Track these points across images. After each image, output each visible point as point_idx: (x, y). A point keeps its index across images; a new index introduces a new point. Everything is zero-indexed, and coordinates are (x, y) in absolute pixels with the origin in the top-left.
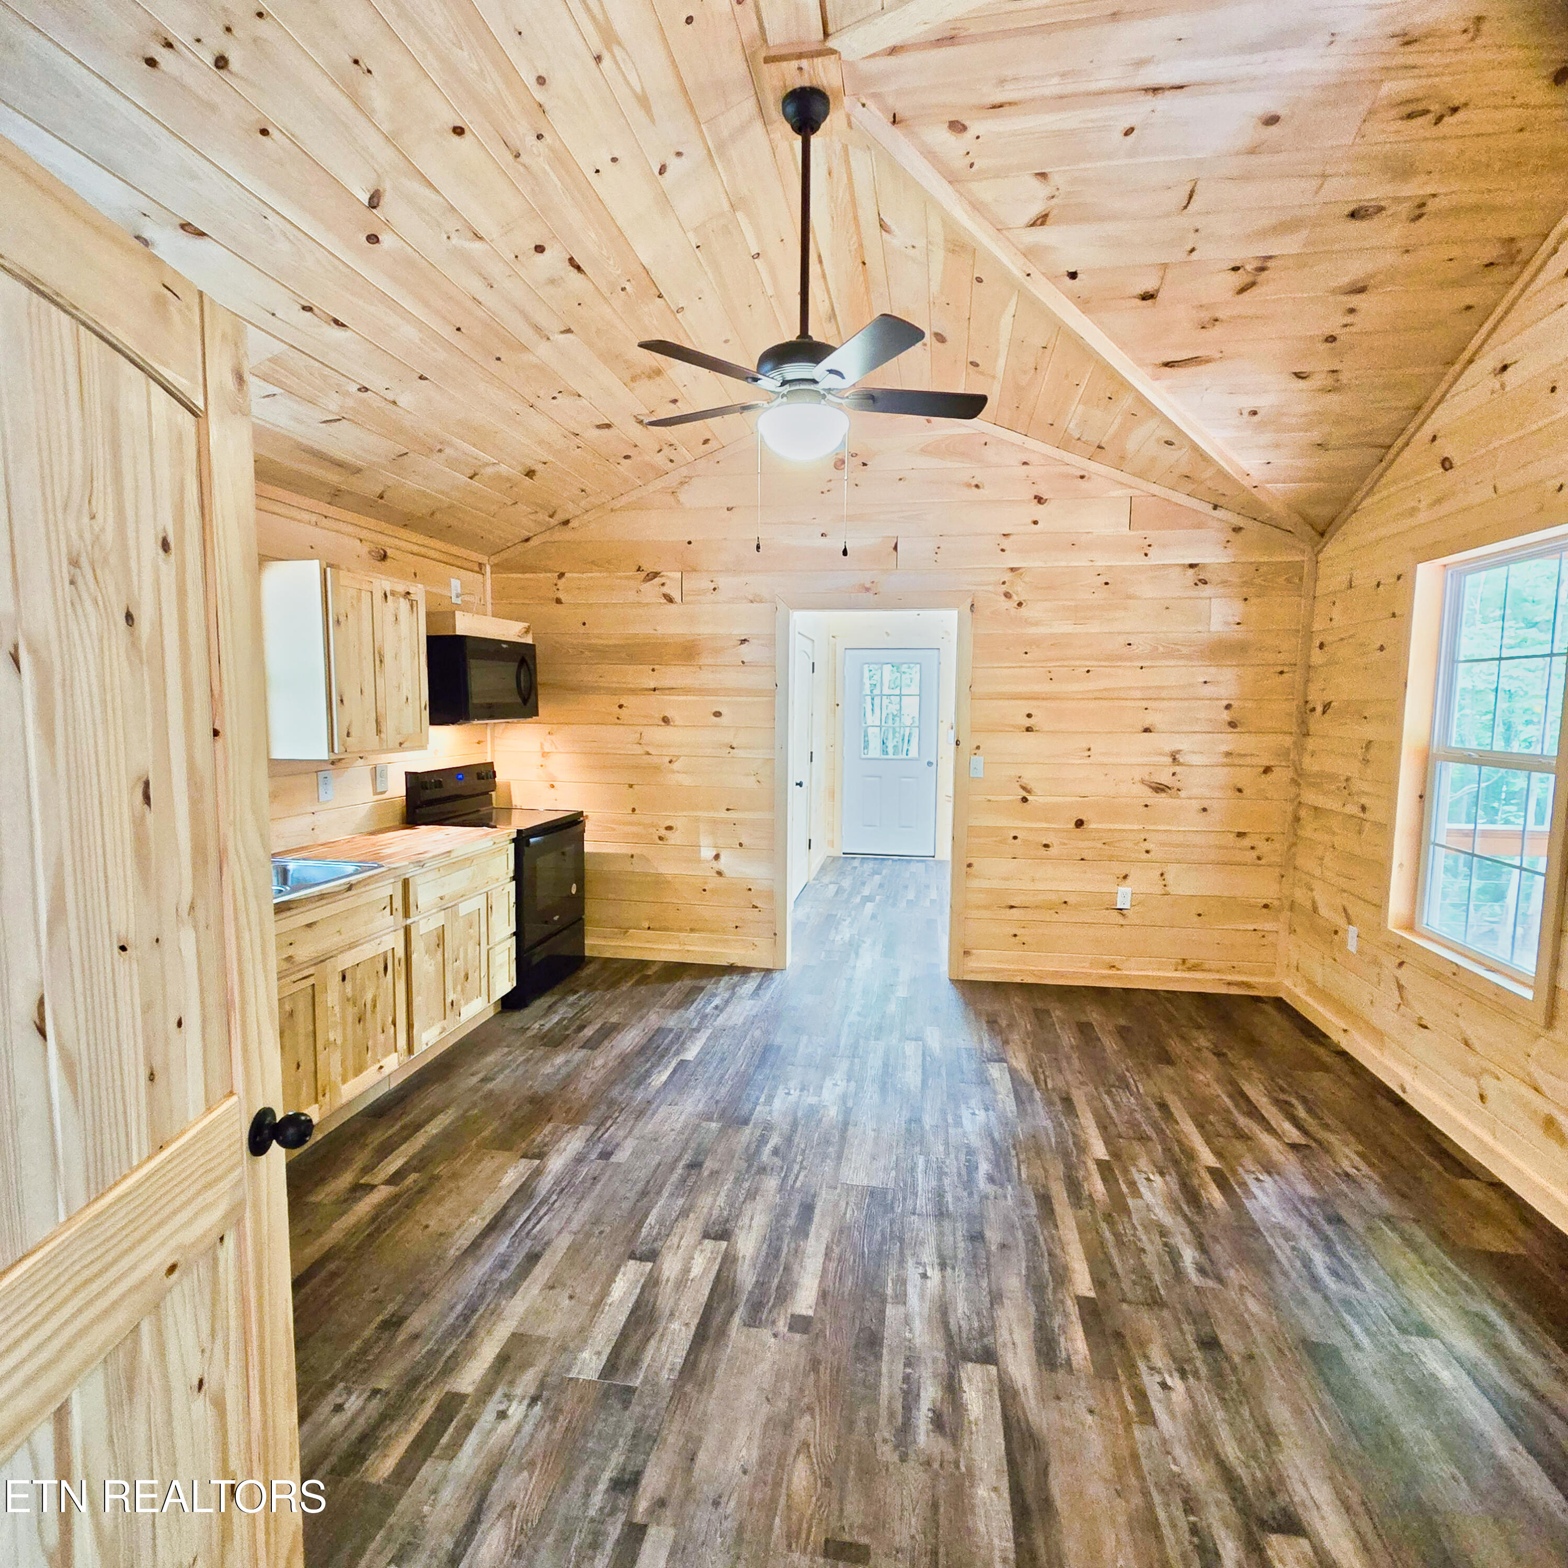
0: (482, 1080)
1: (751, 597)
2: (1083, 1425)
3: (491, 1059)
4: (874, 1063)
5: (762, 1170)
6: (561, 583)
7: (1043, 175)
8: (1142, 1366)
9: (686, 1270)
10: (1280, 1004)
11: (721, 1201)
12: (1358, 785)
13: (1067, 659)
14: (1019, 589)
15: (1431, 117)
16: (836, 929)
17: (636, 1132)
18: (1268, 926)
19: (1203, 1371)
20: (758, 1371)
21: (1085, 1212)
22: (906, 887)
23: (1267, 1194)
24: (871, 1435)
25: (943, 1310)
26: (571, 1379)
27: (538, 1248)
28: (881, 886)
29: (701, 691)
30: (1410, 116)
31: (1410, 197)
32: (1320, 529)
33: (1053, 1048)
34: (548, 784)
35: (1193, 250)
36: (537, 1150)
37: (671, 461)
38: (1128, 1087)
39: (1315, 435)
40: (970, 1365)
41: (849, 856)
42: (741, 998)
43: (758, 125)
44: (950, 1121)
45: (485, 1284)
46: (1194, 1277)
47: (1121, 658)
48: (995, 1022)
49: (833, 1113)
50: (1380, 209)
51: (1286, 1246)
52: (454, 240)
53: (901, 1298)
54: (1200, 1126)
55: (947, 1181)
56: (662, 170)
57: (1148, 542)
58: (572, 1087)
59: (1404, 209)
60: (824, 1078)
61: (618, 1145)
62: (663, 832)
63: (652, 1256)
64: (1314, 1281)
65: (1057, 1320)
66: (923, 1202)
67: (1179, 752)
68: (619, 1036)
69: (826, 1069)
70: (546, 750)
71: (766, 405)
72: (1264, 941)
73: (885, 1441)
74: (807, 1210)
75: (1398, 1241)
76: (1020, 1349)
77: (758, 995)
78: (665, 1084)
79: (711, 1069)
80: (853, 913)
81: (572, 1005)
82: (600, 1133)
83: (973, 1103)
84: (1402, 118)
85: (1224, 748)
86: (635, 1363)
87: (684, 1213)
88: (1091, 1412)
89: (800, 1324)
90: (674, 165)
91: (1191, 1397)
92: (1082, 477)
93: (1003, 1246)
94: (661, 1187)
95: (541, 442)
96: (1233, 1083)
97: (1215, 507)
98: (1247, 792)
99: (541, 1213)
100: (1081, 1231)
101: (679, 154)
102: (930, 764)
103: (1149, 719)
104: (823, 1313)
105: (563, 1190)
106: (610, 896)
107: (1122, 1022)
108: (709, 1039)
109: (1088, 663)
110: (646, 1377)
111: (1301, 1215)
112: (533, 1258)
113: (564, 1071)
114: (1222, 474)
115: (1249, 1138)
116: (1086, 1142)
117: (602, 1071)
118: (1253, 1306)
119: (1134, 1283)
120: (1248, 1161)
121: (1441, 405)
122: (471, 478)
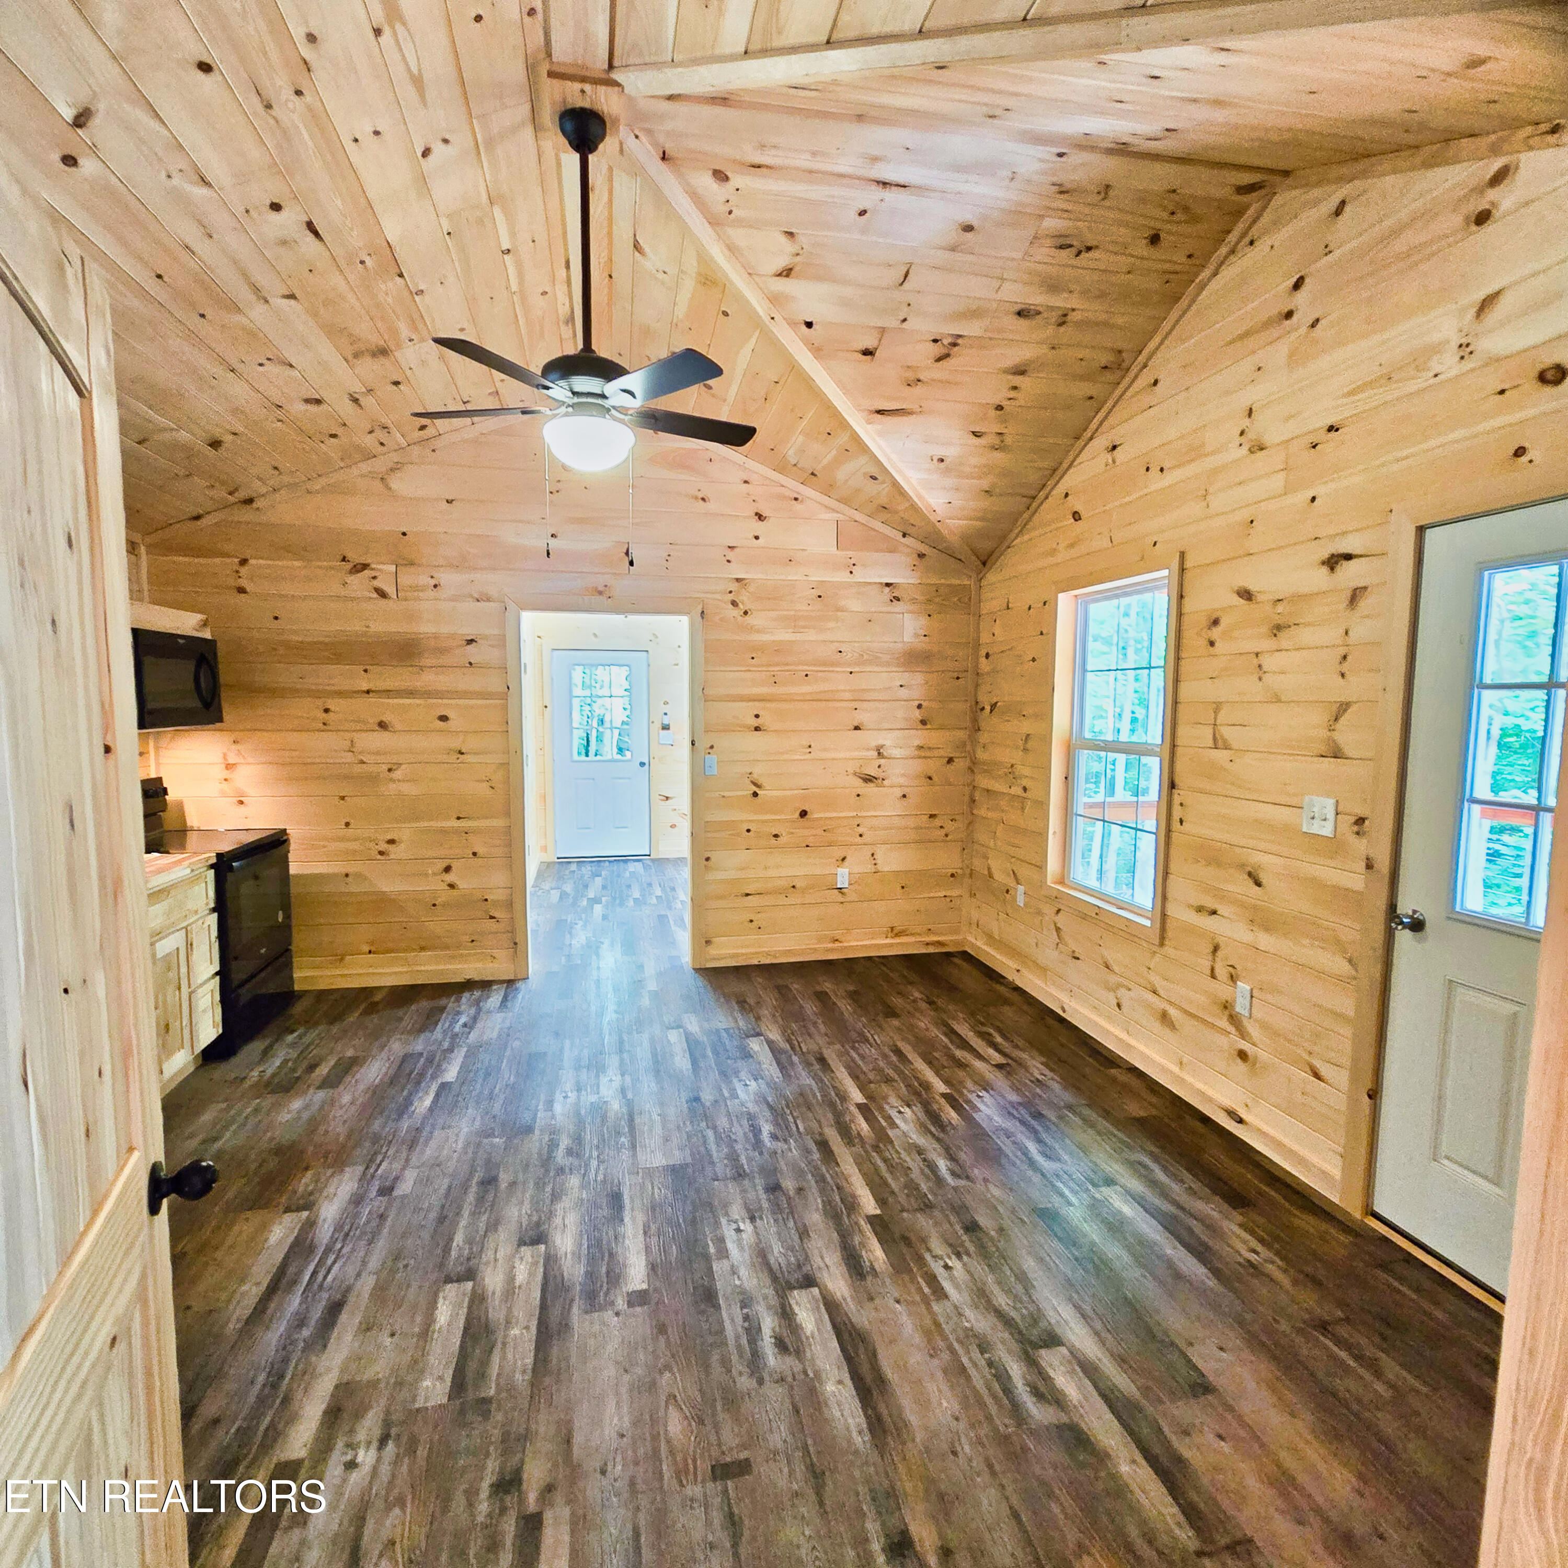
0: (204, 1142)
1: (476, 596)
2: (895, 1313)
3: (207, 1117)
4: (643, 1053)
5: (561, 1171)
6: (244, 571)
7: (791, 234)
8: (928, 1257)
9: (511, 1279)
10: (966, 956)
11: (526, 1208)
12: (1021, 770)
13: (787, 664)
14: (745, 598)
15: (1073, 251)
16: (570, 933)
17: (414, 1160)
18: (954, 893)
19: (972, 1249)
20: (610, 1348)
21: (858, 1149)
22: (629, 886)
23: (987, 1106)
24: (729, 1371)
25: (762, 1254)
26: (418, 1410)
27: (339, 1296)
28: (604, 887)
29: (428, 694)
30: (1061, 247)
31: (1058, 308)
32: (982, 558)
33: (799, 1016)
34: (235, 800)
35: (905, 320)
36: (301, 1202)
37: (382, 444)
38: (867, 1040)
39: (985, 484)
40: (795, 1292)
41: (564, 861)
42: (489, 1012)
43: (529, 131)
44: (726, 1094)
45: (284, 1348)
46: (950, 1179)
47: (833, 664)
48: (745, 1001)
49: (616, 1106)
50: (1039, 313)
51: (1007, 1141)
52: (176, 181)
53: (723, 1253)
54: (930, 1063)
55: (739, 1147)
56: (426, 153)
57: (853, 561)
58: (322, 1129)
59: (1054, 316)
60: (597, 1076)
61: (397, 1179)
62: (383, 846)
63: (470, 1274)
64: (1032, 1163)
65: (857, 1239)
66: (721, 1167)
67: (882, 746)
68: (362, 1070)
69: (597, 1066)
70: (231, 761)
71: (549, 413)
72: (952, 905)
73: (741, 1374)
74: (616, 1199)
75: (1080, 1122)
76: (833, 1269)
77: (506, 1007)
78: (431, 1109)
79: (478, 1086)
80: (583, 916)
81: (293, 1045)
82: (372, 1171)
83: (743, 1075)
84: (1056, 247)
85: (917, 742)
86: (482, 1375)
87: (493, 1226)
88: (898, 1302)
89: (638, 1299)
90: (438, 149)
91: (968, 1272)
92: (796, 499)
93: (800, 1190)
94: (460, 1208)
95: (236, 411)
96: (947, 1025)
97: (904, 535)
98: (935, 778)
99: (329, 1262)
100: (858, 1164)
101: (446, 141)
102: (642, 764)
103: (859, 718)
104: (658, 1284)
105: (347, 1235)
106: (322, 921)
107: (851, 988)
108: (465, 1056)
109: (806, 668)
110: (498, 1385)
111: (1014, 1117)
112: (335, 1309)
113: (306, 1115)
114: (914, 507)
115: (967, 1066)
116: (846, 1091)
117: (353, 1109)
118: (996, 1192)
119: (908, 1196)
120: (969, 1084)
121: (1071, 471)
122: (139, 443)
